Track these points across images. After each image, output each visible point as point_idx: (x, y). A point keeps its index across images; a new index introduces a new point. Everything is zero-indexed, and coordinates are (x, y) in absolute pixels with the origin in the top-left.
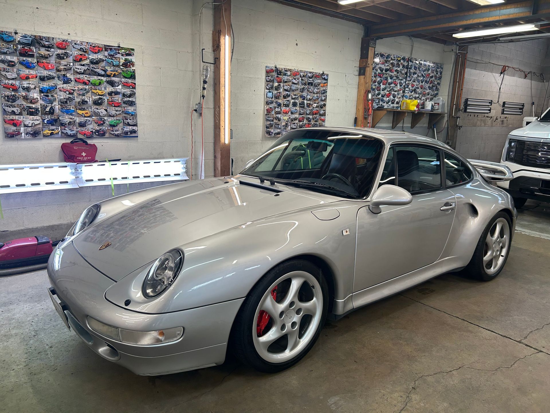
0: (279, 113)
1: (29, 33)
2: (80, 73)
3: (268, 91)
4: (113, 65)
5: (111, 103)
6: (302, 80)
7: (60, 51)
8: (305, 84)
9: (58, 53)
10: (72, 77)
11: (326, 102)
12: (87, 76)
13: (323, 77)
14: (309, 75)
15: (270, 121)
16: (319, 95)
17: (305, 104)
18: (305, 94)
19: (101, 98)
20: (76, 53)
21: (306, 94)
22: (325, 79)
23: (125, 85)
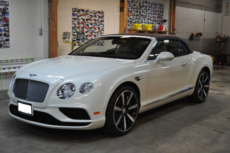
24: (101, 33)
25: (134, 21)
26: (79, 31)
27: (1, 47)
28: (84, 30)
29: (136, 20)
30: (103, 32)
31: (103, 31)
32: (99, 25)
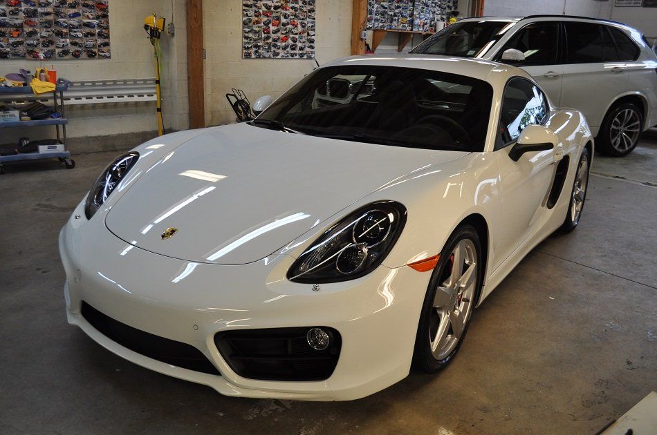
24: (308, 34)
25: (393, 13)
26: (257, 29)
27: (94, 56)
29: (397, 11)
30: (312, 33)
31: (314, 30)
32: (303, 19)
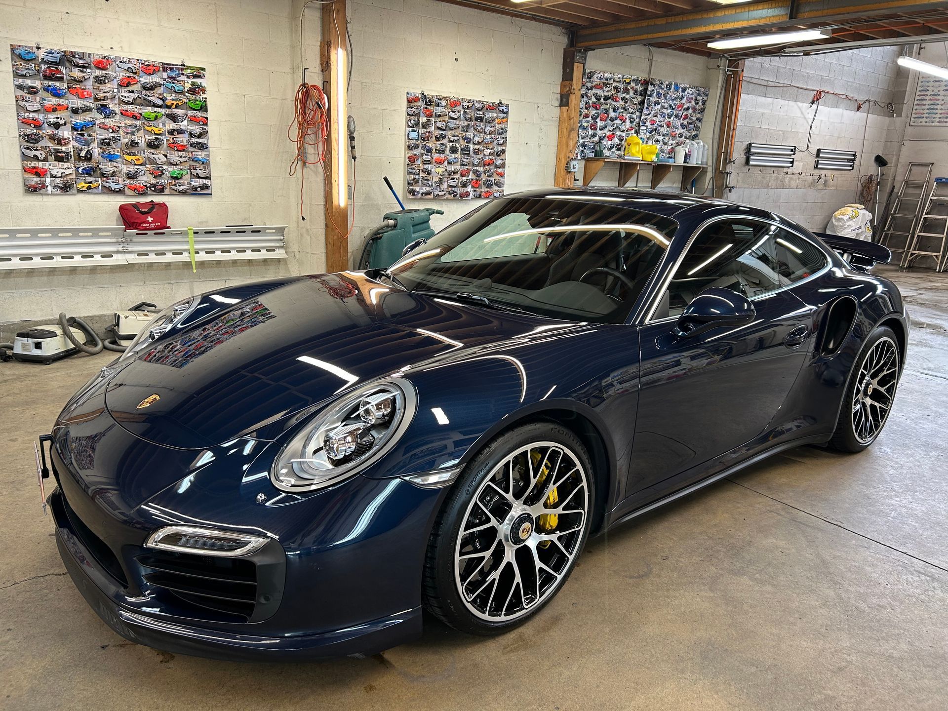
0: (428, 162)
1: (55, 48)
2: (128, 103)
3: (411, 129)
4: (175, 92)
5: (172, 146)
6: (465, 112)
7: (99, 73)
8: (471, 120)
9: (96, 74)
10: (117, 109)
11: (506, 146)
12: (138, 107)
13: (501, 109)
14: (477, 105)
15: (413, 174)
16: (493, 136)
17: (471, 150)
18: (470, 134)
19: (159, 139)
20: (122, 75)
21: (472, 135)
22: (503, 112)
23: (193, 120)
28: (597, 122)
